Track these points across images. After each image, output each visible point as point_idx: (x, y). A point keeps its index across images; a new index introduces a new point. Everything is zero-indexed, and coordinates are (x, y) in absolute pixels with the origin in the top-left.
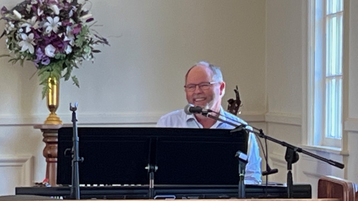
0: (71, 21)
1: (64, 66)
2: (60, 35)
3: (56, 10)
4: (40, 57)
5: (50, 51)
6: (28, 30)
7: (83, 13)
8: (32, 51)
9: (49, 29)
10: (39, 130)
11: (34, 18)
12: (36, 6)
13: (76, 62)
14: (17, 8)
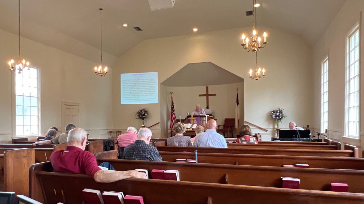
0: (281, 113)
1: (280, 120)
2: (279, 115)
3: (278, 111)
5: (277, 118)
6: (274, 115)
7: (283, 112)
8: (274, 118)
9: (277, 114)
10: (276, 130)
11: (275, 113)
12: (275, 111)
13: (282, 119)
14: (272, 111)
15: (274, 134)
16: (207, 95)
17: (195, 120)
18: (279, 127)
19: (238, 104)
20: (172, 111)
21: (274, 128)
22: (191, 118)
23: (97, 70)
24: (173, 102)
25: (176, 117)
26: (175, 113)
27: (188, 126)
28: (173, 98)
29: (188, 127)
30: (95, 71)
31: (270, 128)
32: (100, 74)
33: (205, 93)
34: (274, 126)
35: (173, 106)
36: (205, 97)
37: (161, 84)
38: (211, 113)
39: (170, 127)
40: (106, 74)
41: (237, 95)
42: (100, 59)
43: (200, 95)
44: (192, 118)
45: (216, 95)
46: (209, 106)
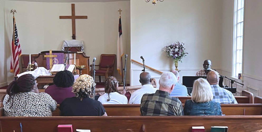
0: (181, 49)
1: (179, 59)
2: (178, 52)
3: (178, 47)
4: (174, 57)
5: (176, 55)
6: (172, 51)
7: (183, 48)
8: (172, 55)
9: (176, 51)
11: (173, 49)
12: (173, 46)
13: (182, 58)
14: (169, 46)
16: (73, 17)
17: (55, 59)
18: (177, 68)
19: (121, 34)
20: (14, 42)
22: (48, 56)
24: (16, 27)
25: (21, 50)
26: (20, 45)
31: (165, 69)
33: (71, 15)
34: (171, 66)
35: (16, 32)
36: (70, 21)
38: (79, 46)
39: (11, 68)
41: (120, 20)
43: (61, 17)
44: (51, 56)
45: (87, 18)
46: (76, 35)
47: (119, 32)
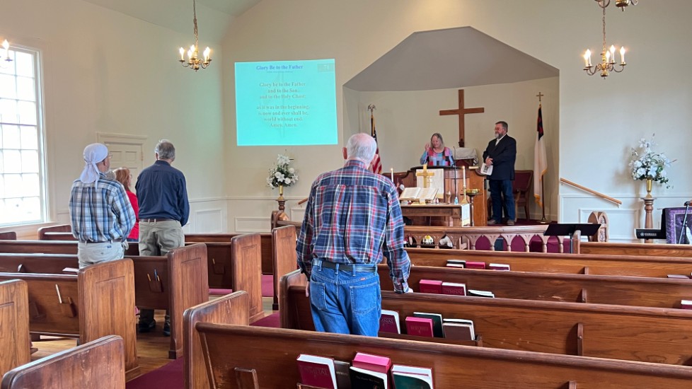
15: (637, 213)
16: (461, 112)
18: (651, 194)
19: (541, 135)
21: (637, 197)
22: (421, 174)
23: (186, 55)
27: (413, 194)
28: (374, 122)
29: (415, 197)
30: (180, 56)
31: (626, 195)
32: (193, 64)
33: (457, 108)
34: (637, 190)
36: (456, 117)
37: (344, 85)
38: (469, 158)
40: (207, 64)
41: (540, 111)
42: (194, 25)
43: (442, 113)
45: (483, 112)
46: (466, 140)
47: (538, 133)
